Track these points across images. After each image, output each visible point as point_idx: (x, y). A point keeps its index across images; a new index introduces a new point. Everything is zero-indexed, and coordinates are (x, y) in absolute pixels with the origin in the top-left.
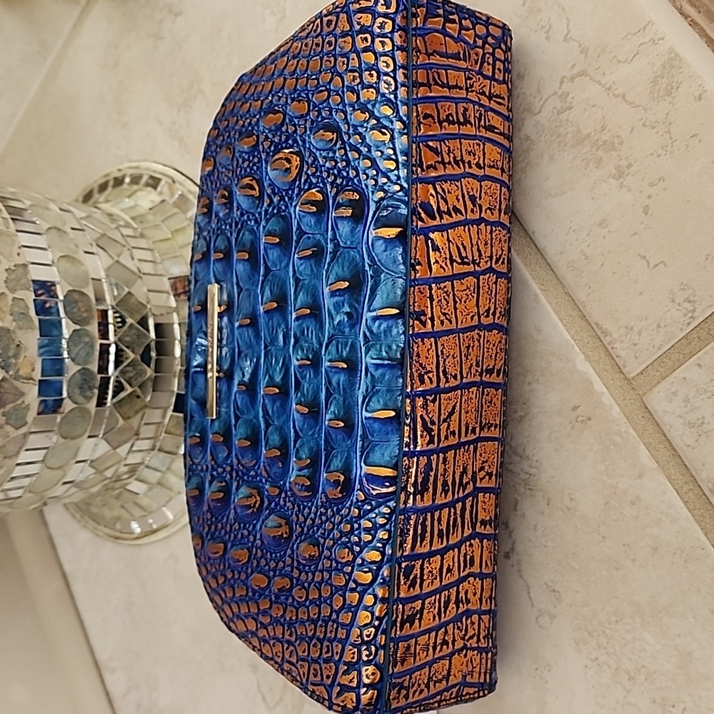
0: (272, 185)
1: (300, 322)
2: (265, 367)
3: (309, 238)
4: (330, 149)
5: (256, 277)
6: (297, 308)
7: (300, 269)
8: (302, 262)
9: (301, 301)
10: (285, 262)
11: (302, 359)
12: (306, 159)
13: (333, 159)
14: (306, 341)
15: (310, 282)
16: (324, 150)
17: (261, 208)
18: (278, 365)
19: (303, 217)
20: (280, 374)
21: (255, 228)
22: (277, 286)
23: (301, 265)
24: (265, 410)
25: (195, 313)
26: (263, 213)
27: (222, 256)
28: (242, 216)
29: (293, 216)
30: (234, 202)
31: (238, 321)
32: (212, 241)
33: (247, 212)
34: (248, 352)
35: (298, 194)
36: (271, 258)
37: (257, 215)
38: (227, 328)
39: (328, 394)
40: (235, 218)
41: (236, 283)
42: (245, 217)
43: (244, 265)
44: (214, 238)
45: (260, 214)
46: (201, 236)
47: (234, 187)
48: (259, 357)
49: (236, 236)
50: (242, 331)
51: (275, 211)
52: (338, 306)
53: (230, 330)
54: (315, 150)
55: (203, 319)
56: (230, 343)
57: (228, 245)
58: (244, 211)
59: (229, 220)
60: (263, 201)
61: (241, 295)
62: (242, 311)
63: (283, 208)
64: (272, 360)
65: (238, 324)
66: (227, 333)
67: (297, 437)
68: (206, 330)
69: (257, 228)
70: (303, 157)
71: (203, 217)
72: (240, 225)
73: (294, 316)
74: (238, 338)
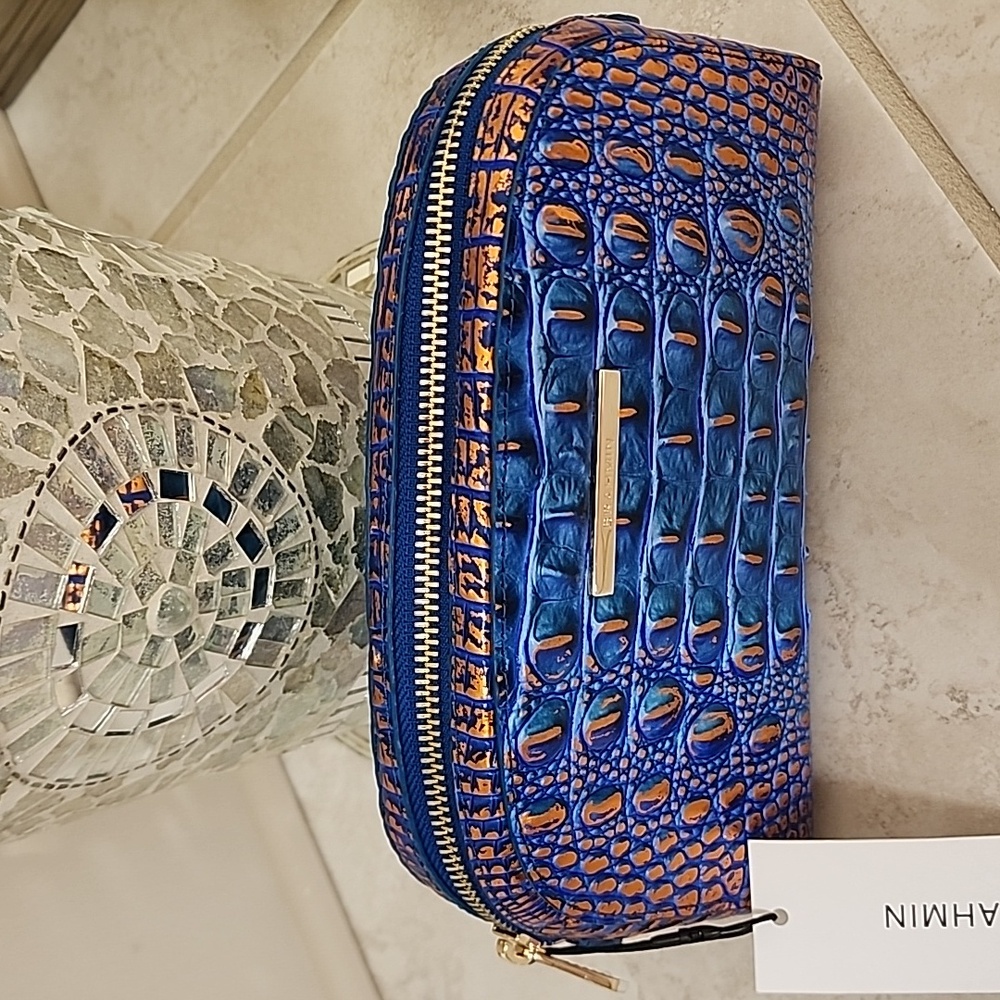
0: (723, 246)
1: (755, 444)
2: (706, 505)
3: (762, 335)
4: (793, 236)
5: (698, 374)
6: (753, 426)
7: (756, 374)
8: (760, 366)
9: (757, 417)
10: (739, 361)
11: (756, 494)
12: (768, 234)
13: (794, 247)
14: (759, 470)
15: (765, 394)
16: (788, 233)
17: (706, 274)
18: (724, 501)
19: (764, 307)
20: (724, 515)
21: (697, 300)
22: (729, 392)
23: (758, 369)
24: (695, 568)
25: (557, 414)
26: (709, 283)
27: (641, 328)
28: (673, 274)
29: (749, 302)
30: (658, 247)
31: (666, 436)
32: (601, 294)
33: (681, 272)
34: (678, 484)
35: (755, 275)
36: (721, 351)
37: (698, 282)
38: (632, 445)
39: (780, 536)
40: (658, 273)
41: (660, 377)
42: (678, 278)
43: (684, 352)
44: (608, 291)
45: (704, 282)
46: (555, 274)
47: (656, 222)
48: (696, 492)
49: (664, 303)
50: (671, 453)
51: (725, 286)
52: (791, 428)
53: (640, 449)
54: (778, 228)
55: (577, 426)
56: (639, 470)
57: (646, 313)
58: (676, 269)
59: (643, 272)
60: (709, 266)
61: (670, 397)
62: (670, 422)
63: (735, 285)
64: (716, 495)
65: (666, 440)
66: (632, 453)
67: (738, 597)
68: (582, 445)
69: (699, 301)
70: (764, 229)
71: (566, 242)
72: (669, 288)
73: (749, 436)
74: (661, 463)
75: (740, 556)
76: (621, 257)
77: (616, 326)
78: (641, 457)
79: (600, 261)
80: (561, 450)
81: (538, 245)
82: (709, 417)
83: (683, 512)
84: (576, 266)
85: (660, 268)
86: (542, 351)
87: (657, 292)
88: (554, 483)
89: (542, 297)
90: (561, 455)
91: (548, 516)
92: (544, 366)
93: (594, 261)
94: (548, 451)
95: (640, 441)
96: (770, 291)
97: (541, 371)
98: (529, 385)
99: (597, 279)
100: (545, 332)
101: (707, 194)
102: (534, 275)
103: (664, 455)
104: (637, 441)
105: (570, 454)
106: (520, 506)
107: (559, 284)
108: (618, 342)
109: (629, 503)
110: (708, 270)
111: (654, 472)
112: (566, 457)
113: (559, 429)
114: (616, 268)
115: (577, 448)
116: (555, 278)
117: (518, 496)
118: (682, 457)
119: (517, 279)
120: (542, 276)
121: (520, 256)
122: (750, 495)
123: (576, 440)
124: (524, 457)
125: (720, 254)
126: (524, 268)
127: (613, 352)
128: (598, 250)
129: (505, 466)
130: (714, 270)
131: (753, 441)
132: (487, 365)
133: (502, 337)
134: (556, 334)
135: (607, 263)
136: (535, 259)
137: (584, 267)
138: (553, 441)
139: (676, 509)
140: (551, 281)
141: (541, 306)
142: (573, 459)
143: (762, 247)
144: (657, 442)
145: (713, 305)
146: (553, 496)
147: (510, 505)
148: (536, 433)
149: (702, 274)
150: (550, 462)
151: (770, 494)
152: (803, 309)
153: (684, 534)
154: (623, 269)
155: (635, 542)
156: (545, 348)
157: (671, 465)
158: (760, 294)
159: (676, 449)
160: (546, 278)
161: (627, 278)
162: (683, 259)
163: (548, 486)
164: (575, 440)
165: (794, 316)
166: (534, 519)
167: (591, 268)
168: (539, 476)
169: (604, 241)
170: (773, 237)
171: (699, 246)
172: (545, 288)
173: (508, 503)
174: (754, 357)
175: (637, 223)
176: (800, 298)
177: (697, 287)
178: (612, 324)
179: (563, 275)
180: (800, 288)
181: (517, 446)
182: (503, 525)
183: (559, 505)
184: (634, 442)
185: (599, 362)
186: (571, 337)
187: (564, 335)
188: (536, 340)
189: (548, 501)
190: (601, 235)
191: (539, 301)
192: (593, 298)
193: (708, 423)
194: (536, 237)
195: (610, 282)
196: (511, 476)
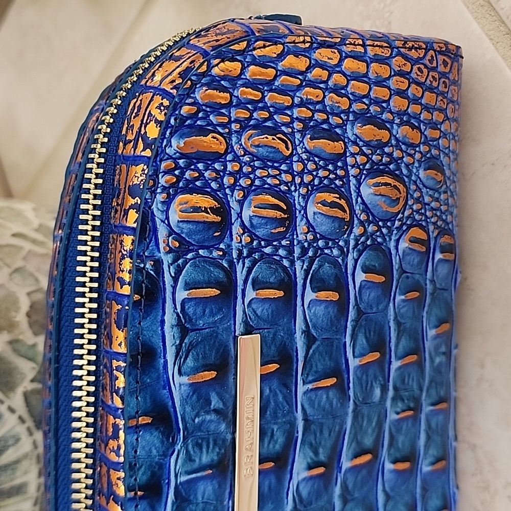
0: (366, 209)
1: (402, 370)
2: (353, 432)
3: (408, 277)
4: (436, 190)
5: (343, 322)
6: (399, 354)
7: (401, 311)
8: (405, 304)
9: (404, 347)
10: (384, 304)
11: (404, 411)
12: (411, 193)
13: (437, 200)
14: (406, 390)
15: (412, 325)
16: (431, 189)
17: (349, 235)
18: (371, 425)
19: (408, 254)
20: (372, 436)
21: (340, 260)
22: (374, 332)
23: (404, 307)
24: (345, 487)
25: (191, 385)
26: (352, 243)
27: (281, 294)
28: (316, 240)
29: (393, 252)
30: (298, 220)
31: (310, 382)
32: (239, 267)
33: (322, 237)
34: (324, 421)
35: (398, 229)
36: (365, 298)
37: (341, 243)
38: (276, 395)
39: (429, 438)
40: (299, 242)
41: (303, 332)
42: (321, 243)
43: (326, 307)
44: (246, 265)
45: (347, 242)
46: (190, 256)
47: (296, 198)
48: (343, 423)
49: (305, 267)
50: (316, 396)
51: (369, 243)
52: (437, 347)
53: (285, 397)
54: (421, 186)
55: (214, 390)
56: (284, 416)
57: (286, 279)
58: (318, 236)
59: (284, 243)
60: (353, 228)
61: (314, 347)
62: (314, 369)
63: (379, 240)
64: (363, 421)
65: (310, 386)
66: (275, 402)
67: (388, 497)
68: (221, 406)
69: (343, 260)
70: (407, 189)
71: (200, 227)
72: (310, 254)
73: (396, 364)
74: (306, 406)
75: (389, 466)
76: (260, 232)
77: (254, 296)
78: (285, 404)
79: (238, 238)
80: (197, 415)
81: (171, 232)
82: (354, 357)
83: (329, 444)
84: (212, 246)
85: (302, 237)
86: (175, 329)
87: (299, 258)
88: (190, 447)
89: (175, 279)
90: (197, 420)
91: (183, 478)
92: (178, 342)
93: (232, 240)
94: (183, 419)
95: (284, 390)
96: (413, 241)
97: (174, 347)
98: (162, 361)
99: (235, 255)
100: (179, 310)
101: (349, 167)
102: (167, 259)
103: (310, 399)
104: (280, 391)
105: (208, 417)
106: (153, 474)
107: (195, 266)
108: (258, 308)
109: (274, 447)
110: (351, 232)
111: (299, 415)
112: (203, 421)
113: (195, 397)
114: (255, 243)
115: (216, 411)
116: (190, 260)
117: (151, 465)
118: (328, 397)
119: (149, 266)
120: (175, 260)
121: (153, 243)
122: (398, 413)
123: (215, 402)
124: (157, 429)
125: (363, 217)
126: (157, 254)
127: (253, 317)
128: (236, 229)
129: (137, 439)
130: (357, 230)
131: (400, 368)
132: (120, 345)
133: (134, 320)
134: (190, 311)
135: (246, 239)
136: (168, 245)
137: (222, 246)
138: (188, 409)
139: (323, 443)
140: (185, 263)
141: (174, 288)
142: (211, 421)
143: (406, 203)
144: (301, 388)
145: (356, 261)
146: (189, 459)
147: (143, 474)
148: (170, 403)
149: (346, 236)
150: (185, 428)
151: (417, 409)
152: (449, 249)
153: (331, 464)
154: (263, 243)
155: (280, 480)
156: (179, 324)
157: (316, 406)
158: (404, 245)
159: (320, 392)
160: (180, 261)
161: (268, 250)
162: (323, 227)
163: (183, 452)
164: (213, 404)
165: (439, 256)
166: (169, 483)
167: (229, 246)
168: (174, 443)
169: (242, 221)
170: (416, 195)
171: (340, 214)
172: (179, 271)
173: (140, 473)
174: (399, 298)
175: (276, 202)
176: (445, 240)
177: (341, 249)
178: (251, 294)
179: (198, 256)
180: (445, 231)
181: (148, 420)
182: (136, 494)
183: (196, 465)
184: (278, 392)
185: (239, 328)
186: (207, 311)
187: (199, 310)
188: (170, 318)
189: (183, 465)
190: (240, 215)
191: (172, 283)
192: (231, 273)
193: (353, 363)
194: (169, 225)
195: (249, 255)
196: (143, 448)
